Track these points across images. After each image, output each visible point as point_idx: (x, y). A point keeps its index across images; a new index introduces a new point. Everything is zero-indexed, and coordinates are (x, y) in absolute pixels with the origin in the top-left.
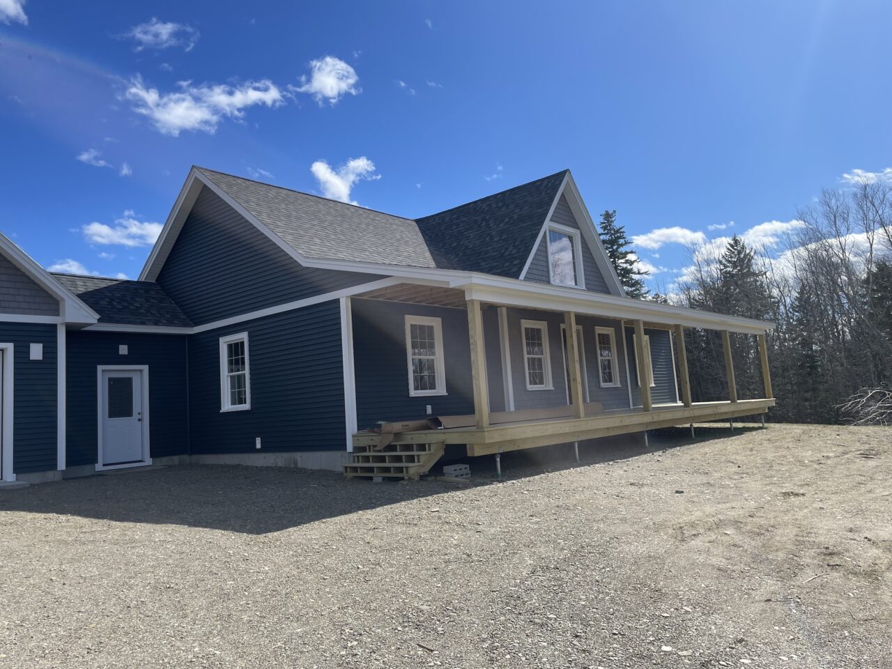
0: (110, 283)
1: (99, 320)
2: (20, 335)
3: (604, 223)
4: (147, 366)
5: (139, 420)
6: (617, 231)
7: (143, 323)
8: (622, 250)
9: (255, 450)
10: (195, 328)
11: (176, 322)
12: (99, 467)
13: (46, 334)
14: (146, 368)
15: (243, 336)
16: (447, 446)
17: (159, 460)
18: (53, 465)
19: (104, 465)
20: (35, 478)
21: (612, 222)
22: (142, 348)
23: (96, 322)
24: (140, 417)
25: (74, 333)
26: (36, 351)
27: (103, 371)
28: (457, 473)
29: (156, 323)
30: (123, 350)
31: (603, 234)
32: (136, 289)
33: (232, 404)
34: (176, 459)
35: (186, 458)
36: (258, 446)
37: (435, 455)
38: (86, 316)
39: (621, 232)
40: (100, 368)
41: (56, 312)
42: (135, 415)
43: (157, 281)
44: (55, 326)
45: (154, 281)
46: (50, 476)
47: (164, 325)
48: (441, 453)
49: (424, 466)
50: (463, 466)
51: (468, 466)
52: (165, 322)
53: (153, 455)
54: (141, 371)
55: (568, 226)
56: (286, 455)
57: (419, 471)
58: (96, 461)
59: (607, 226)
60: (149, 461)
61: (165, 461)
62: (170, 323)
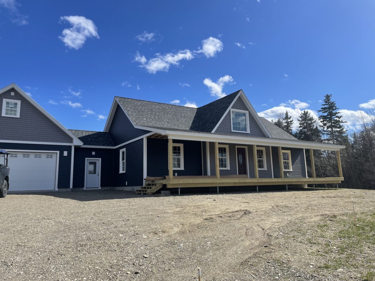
0: (94, 133)
1: (83, 144)
2: (61, 149)
3: (326, 100)
4: (101, 159)
5: (98, 175)
6: (332, 103)
7: (99, 145)
8: (334, 112)
9: (125, 186)
10: (116, 147)
11: (110, 145)
12: (85, 189)
13: (69, 148)
14: (100, 159)
15: (124, 149)
16: (163, 184)
17: (103, 188)
18: (69, 187)
19: (86, 188)
20: (64, 190)
21: (330, 99)
22: (99, 153)
23: (82, 145)
24: (98, 174)
25: (77, 148)
26: (65, 153)
27: (87, 160)
28: (164, 193)
29: (103, 145)
30: (94, 153)
31: (325, 105)
32: (101, 135)
33: (123, 171)
34: (109, 188)
35: (112, 188)
36: (126, 184)
37: (159, 187)
38: (80, 143)
39: (334, 104)
40: (86, 159)
41: (72, 142)
42: (97, 174)
43: (109, 131)
44: (71, 146)
45: (108, 132)
46: (68, 189)
47: (106, 146)
48: (161, 187)
49: (153, 190)
50: (167, 191)
51: (169, 191)
52: (107, 145)
53: (101, 186)
54: (99, 160)
55: (243, 110)
56: (132, 187)
57: (152, 192)
58: (84, 187)
59: (327, 101)
60: (100, 188)
61: (105, 188)
62: (108, 145)
